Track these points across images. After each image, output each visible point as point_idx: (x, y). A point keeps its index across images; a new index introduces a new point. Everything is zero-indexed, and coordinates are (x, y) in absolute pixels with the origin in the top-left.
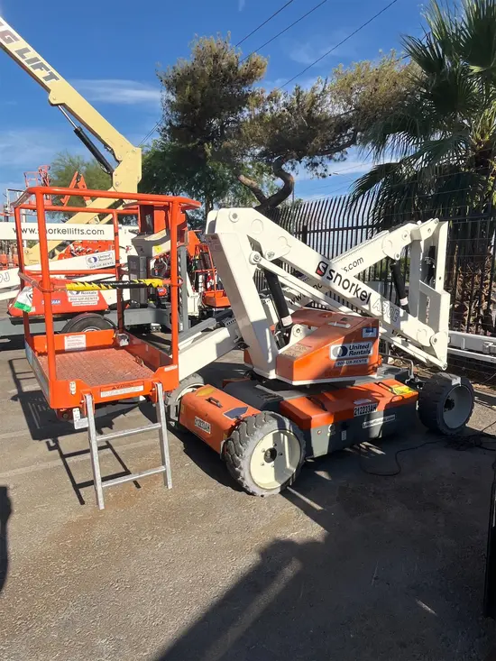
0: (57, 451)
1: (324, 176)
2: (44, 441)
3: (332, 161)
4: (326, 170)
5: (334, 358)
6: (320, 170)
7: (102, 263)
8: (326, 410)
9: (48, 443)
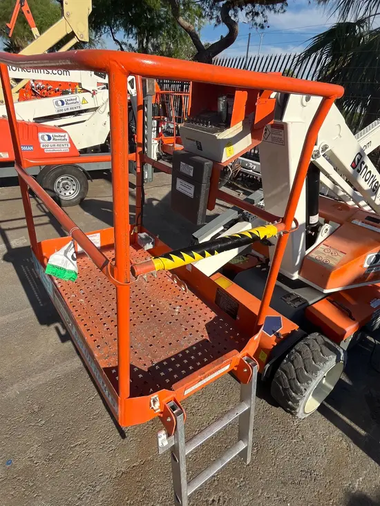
0: (69, 343)
1: (262, 27)
2: (52, 326)
3: (273, 12)
4: (265, 21)
5: (366, 265)
6: (259, 20)
7: (69, 106)
8: (354, 320)
9: (57, 329)
